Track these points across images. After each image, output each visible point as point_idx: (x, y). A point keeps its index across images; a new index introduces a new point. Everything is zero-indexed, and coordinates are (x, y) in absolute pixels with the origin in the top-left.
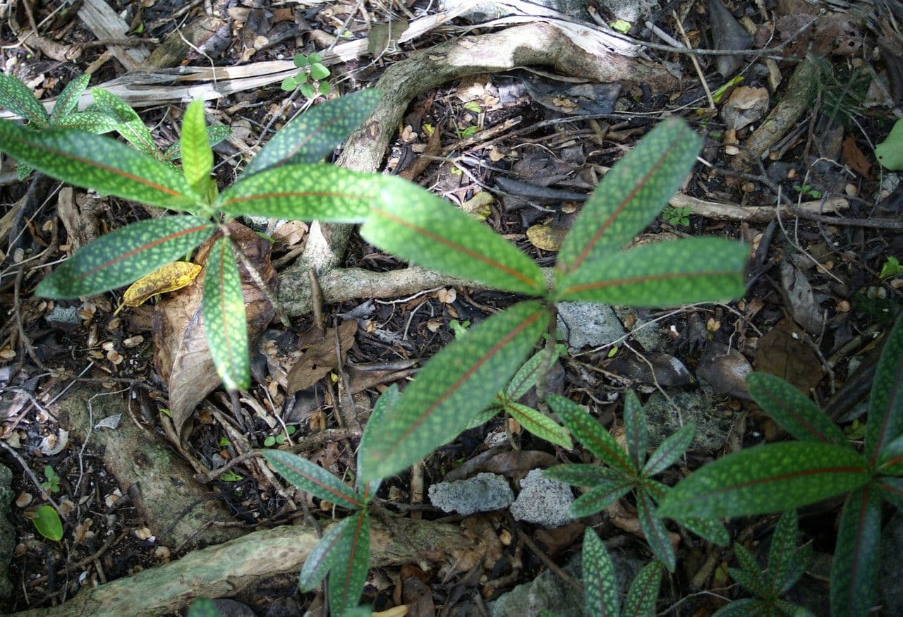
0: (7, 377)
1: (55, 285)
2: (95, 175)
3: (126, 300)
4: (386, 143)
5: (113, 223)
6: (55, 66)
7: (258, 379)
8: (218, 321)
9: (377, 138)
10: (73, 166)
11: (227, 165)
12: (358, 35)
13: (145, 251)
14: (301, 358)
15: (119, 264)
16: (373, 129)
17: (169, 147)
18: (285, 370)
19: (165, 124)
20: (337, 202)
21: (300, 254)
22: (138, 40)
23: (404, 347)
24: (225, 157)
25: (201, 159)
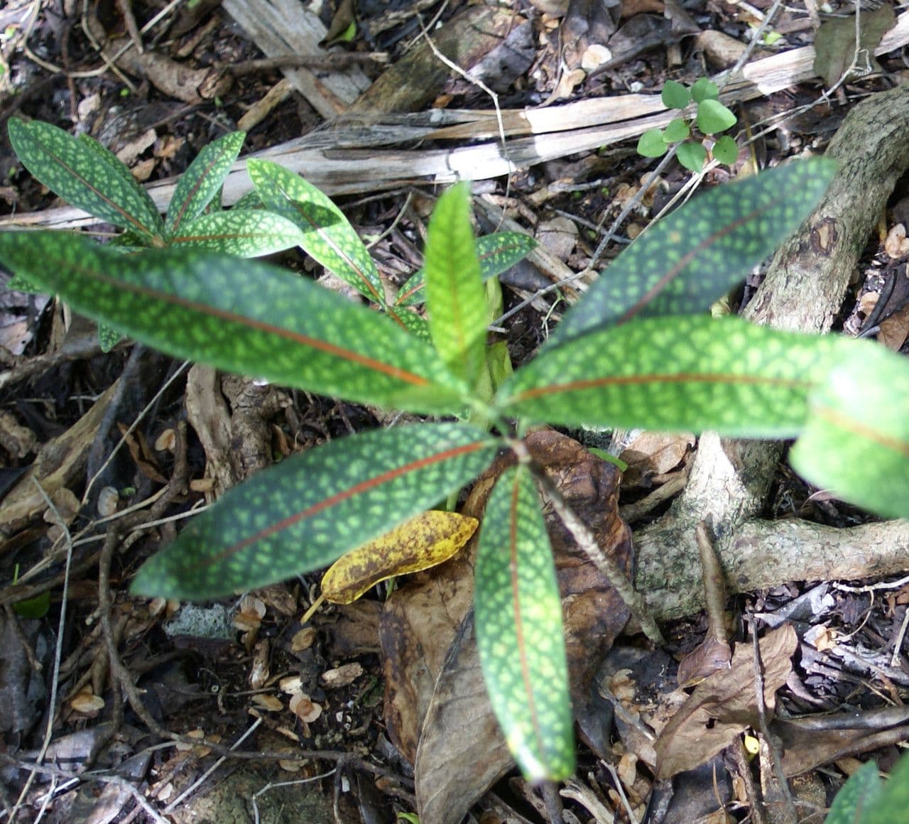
0: (87, 752)
1: (171, 572)
2: (249, 345)
3: (326, 591)
4: (852, 263)
5: (298, 433)
6: (178, 111)
7: (598, 750)
8: (508, 639)
9: (834, 253)
10: (205, 329)
11: (529, 310)
12: (793, 41)
13: (356, 497)
14: (683, 706)
15: (302, 525)
16: (824, 233)
17: (408, 276)
18: (652, 730)
19: (402, 228)
20: (746, 394)
21: (680, 492)
22: (345, 56)
23: (893, 681)
24: (525, 295)
25: (465, 308)
